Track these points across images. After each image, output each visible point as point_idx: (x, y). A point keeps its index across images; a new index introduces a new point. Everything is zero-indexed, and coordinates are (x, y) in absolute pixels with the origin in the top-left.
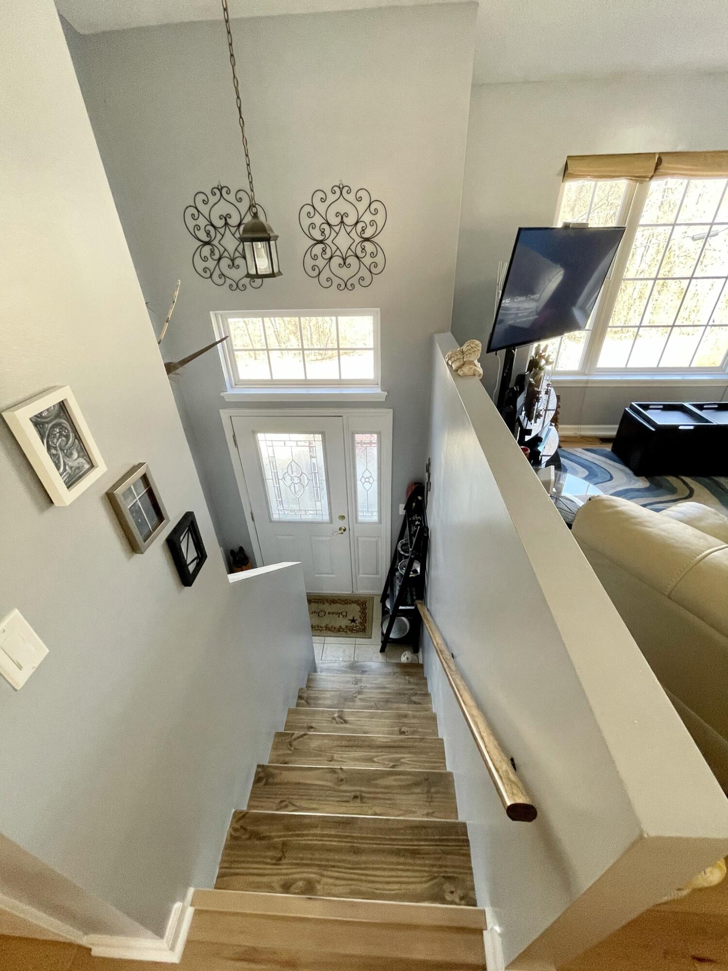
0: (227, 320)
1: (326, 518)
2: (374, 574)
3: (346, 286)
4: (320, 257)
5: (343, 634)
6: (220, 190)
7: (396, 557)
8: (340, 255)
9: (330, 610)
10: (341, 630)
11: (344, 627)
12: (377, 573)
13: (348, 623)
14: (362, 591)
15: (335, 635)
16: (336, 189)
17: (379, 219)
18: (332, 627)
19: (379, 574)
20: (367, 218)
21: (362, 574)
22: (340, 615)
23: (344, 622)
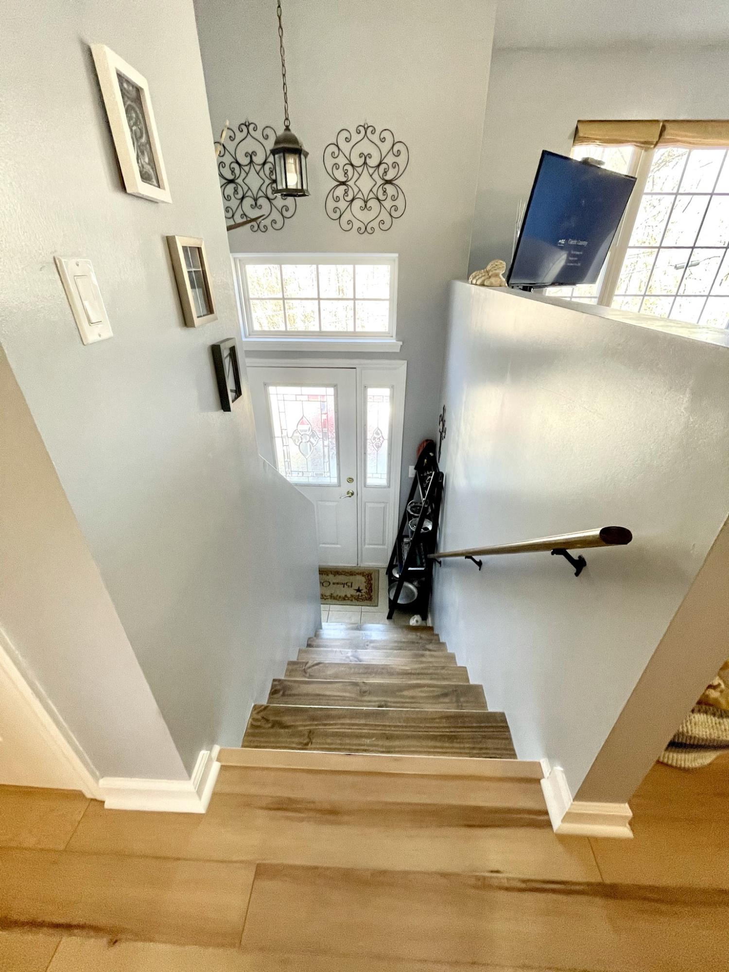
0: (245, 267)
1: (335, 481)
2: (381, 545)
3: (365, 230)
4: (342, 198)
5: (349, 602)
6: (247, 127)
7: (405, 518)
8: (362, 197)
9: (335, 581)
10: (347, 599)
11: (349, 595)
12: (383, 544)
13: (354, 593)
14: (368, 563)
15: (340, 604)
16: (361, 129)
17: (401, 160)
18: (337, 596)
19: (385, 545)
20: (389, 160)
21: (369, 544)
22: (345, 585)
23: (350, 592)
